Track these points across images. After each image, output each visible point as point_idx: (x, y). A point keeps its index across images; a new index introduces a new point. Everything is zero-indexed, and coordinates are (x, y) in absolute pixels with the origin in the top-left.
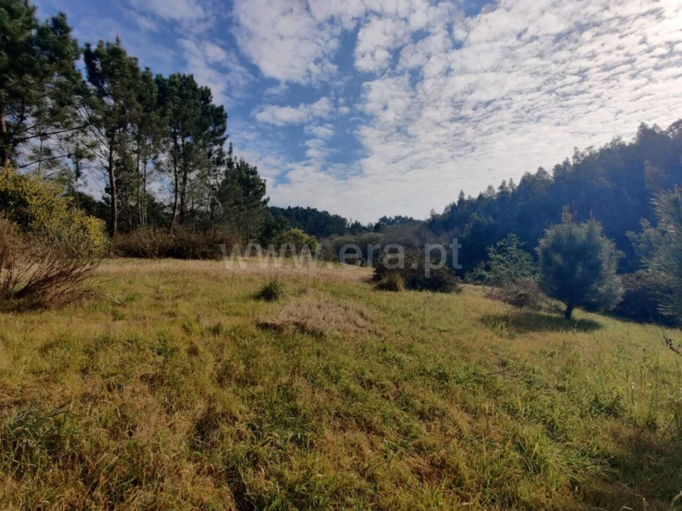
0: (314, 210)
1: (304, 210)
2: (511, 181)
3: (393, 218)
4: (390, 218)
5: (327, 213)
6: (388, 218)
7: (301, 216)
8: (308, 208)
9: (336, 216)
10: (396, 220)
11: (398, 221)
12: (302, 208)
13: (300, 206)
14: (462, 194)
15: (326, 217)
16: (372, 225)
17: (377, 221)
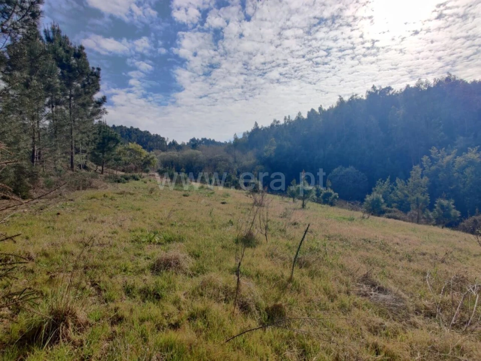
0: (137, 130)
1: (128, 129)
2: (289, 117)
3: (200, 139)
4: (198, 139)
5: (148, 132)
6: (196, 139)
7: (125, 134)
8: (132, 127)
9: (157, 135)
10: (202, 141)
11: (204, 142)
12: (125, 127)
13: (124, 126)
14: (256, 124)
15: (147, 136)
16: (184, 143)
17: (188, 142)
